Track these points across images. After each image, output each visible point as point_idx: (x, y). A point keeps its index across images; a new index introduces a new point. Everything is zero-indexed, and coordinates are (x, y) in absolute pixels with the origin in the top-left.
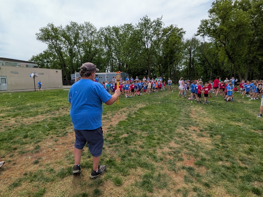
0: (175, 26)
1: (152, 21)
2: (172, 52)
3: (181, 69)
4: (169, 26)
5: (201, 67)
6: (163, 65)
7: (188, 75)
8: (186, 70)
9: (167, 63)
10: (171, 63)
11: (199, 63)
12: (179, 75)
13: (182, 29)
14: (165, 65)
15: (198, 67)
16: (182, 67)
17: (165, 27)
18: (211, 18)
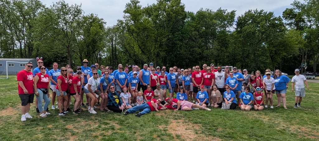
0: (95, 16)
1: (70, 6)
2: (94, 41)
3: (103, 57)
4: (89, 15)
5: (124, 55)
6: (85, 54)
7: (112, 64)
8: (110, 58)
9: (90, 52)
10: (94, 52)
11: (122, 52)
12: (101, 63)
13: (102, 19)
14: (87, 54)
15: (122, 55)
16: (104, 55)
17: (85, 15)
18: (126, 19)
